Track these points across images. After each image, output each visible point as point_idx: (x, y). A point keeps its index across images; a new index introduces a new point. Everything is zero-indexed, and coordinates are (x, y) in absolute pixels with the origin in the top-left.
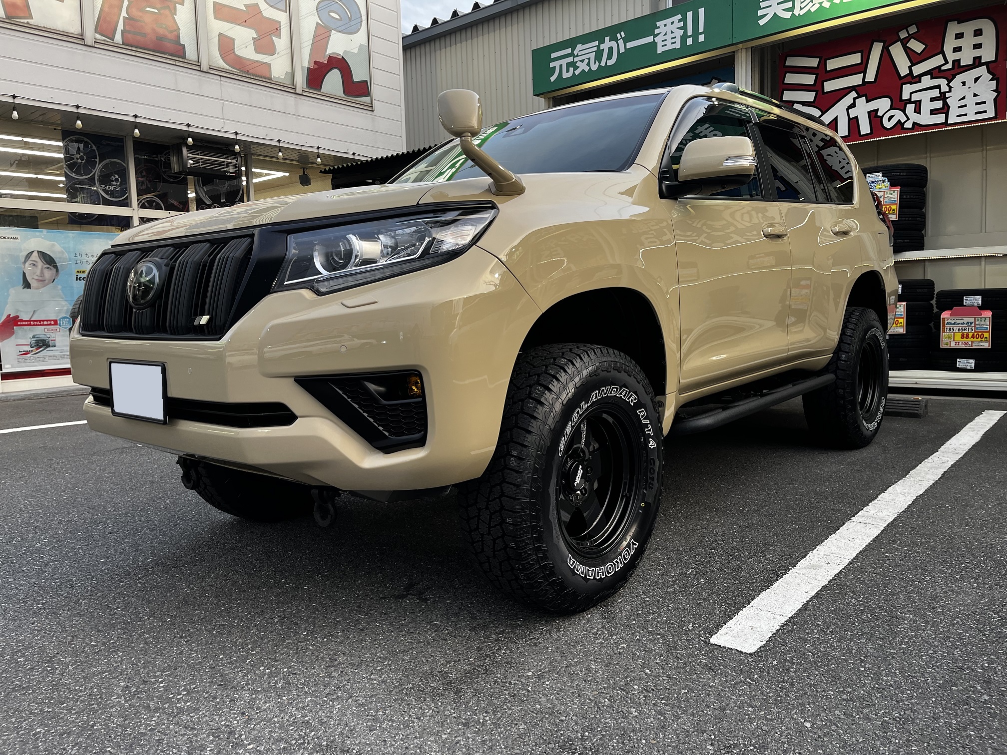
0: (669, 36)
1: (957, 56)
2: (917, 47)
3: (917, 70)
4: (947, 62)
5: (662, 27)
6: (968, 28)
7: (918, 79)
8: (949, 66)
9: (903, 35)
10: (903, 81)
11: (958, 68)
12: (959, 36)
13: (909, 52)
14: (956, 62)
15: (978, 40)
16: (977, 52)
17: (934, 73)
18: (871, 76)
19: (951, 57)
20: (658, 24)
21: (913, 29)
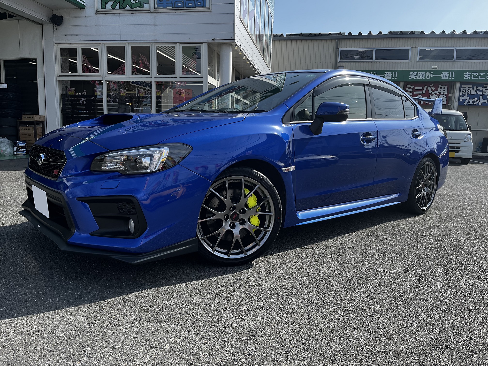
0: (388, 76)
1: (440, 92)
2: (434, 89)
3: (433, 93)
4: (438, 93)
5: (386, 74)
6: (443, 87)
7: (433, 95)
8: (439, 93)
9: (431, 85)
10: (430, 94)
11: (440, 94)
12: (441, 88)
13: (432, 89)
14: (440, 93)
15: (444, 89)
16: (444, 92)
17: (436, 94)
18: (424, 92)
19: (439, 92)
20: (386, 73)
21: (433, 85)
